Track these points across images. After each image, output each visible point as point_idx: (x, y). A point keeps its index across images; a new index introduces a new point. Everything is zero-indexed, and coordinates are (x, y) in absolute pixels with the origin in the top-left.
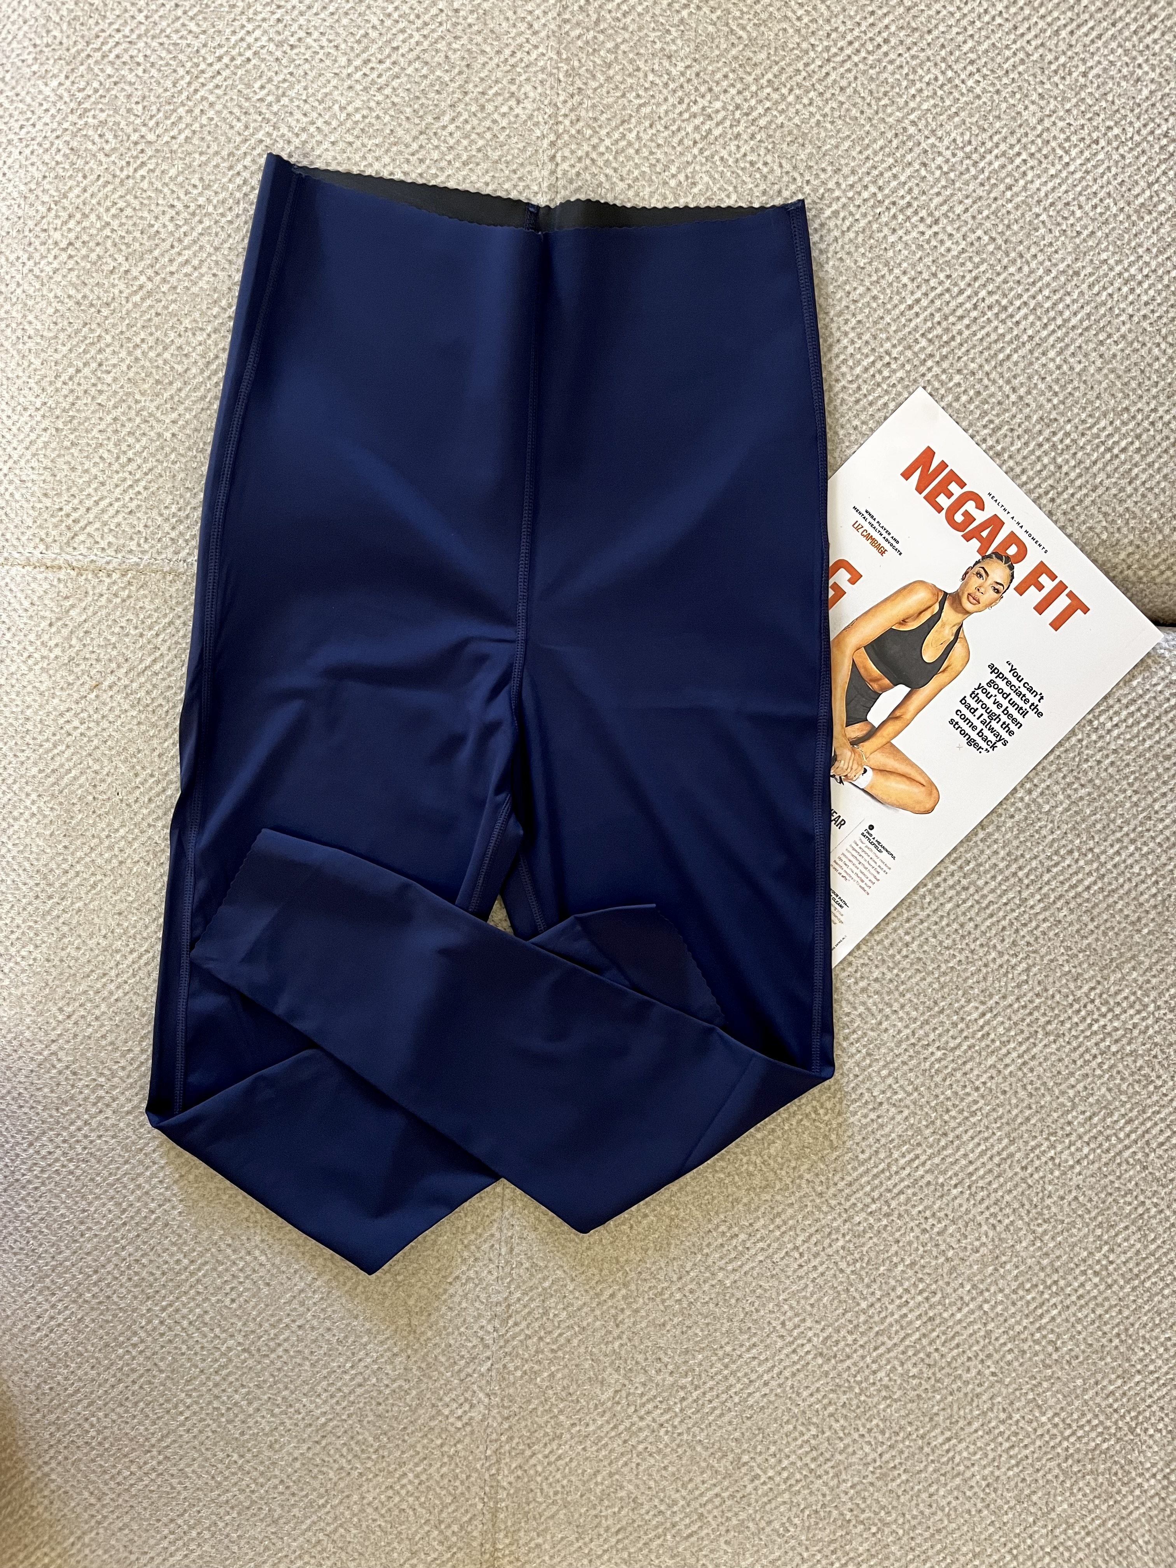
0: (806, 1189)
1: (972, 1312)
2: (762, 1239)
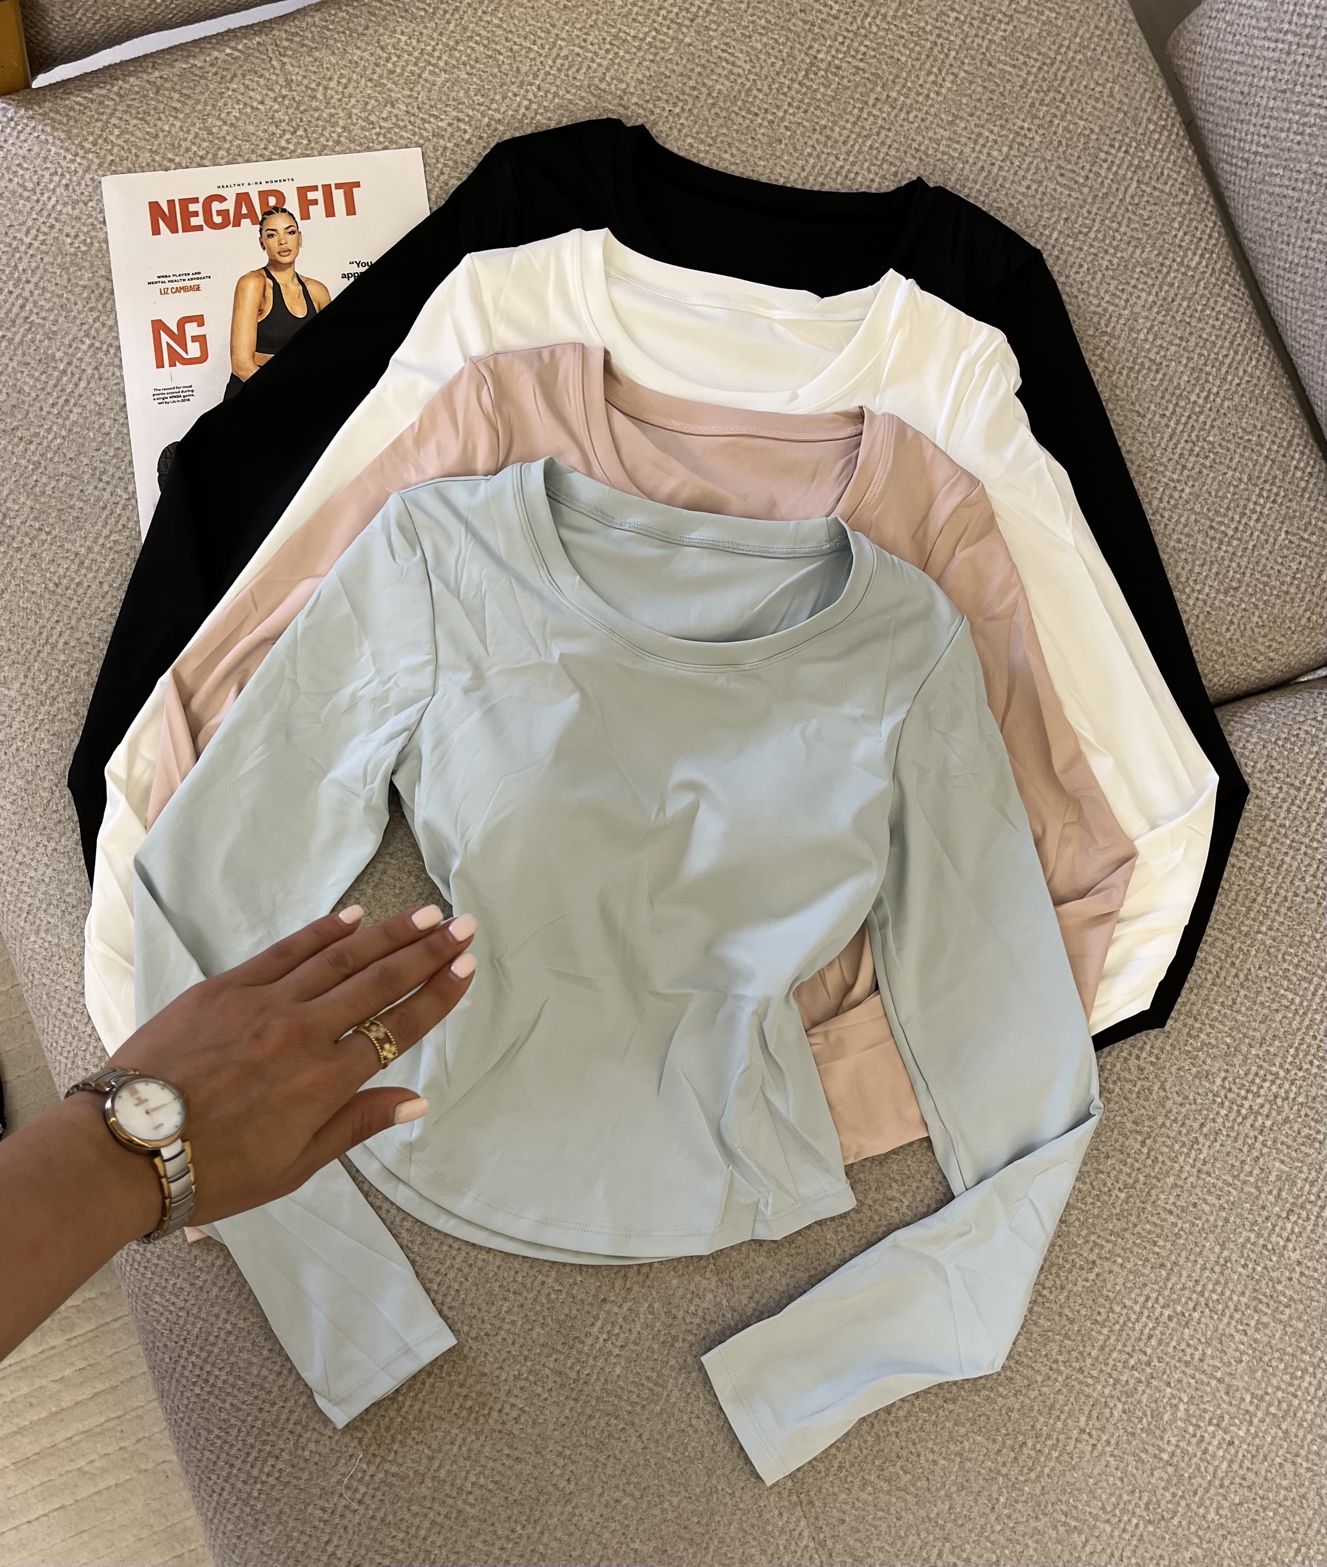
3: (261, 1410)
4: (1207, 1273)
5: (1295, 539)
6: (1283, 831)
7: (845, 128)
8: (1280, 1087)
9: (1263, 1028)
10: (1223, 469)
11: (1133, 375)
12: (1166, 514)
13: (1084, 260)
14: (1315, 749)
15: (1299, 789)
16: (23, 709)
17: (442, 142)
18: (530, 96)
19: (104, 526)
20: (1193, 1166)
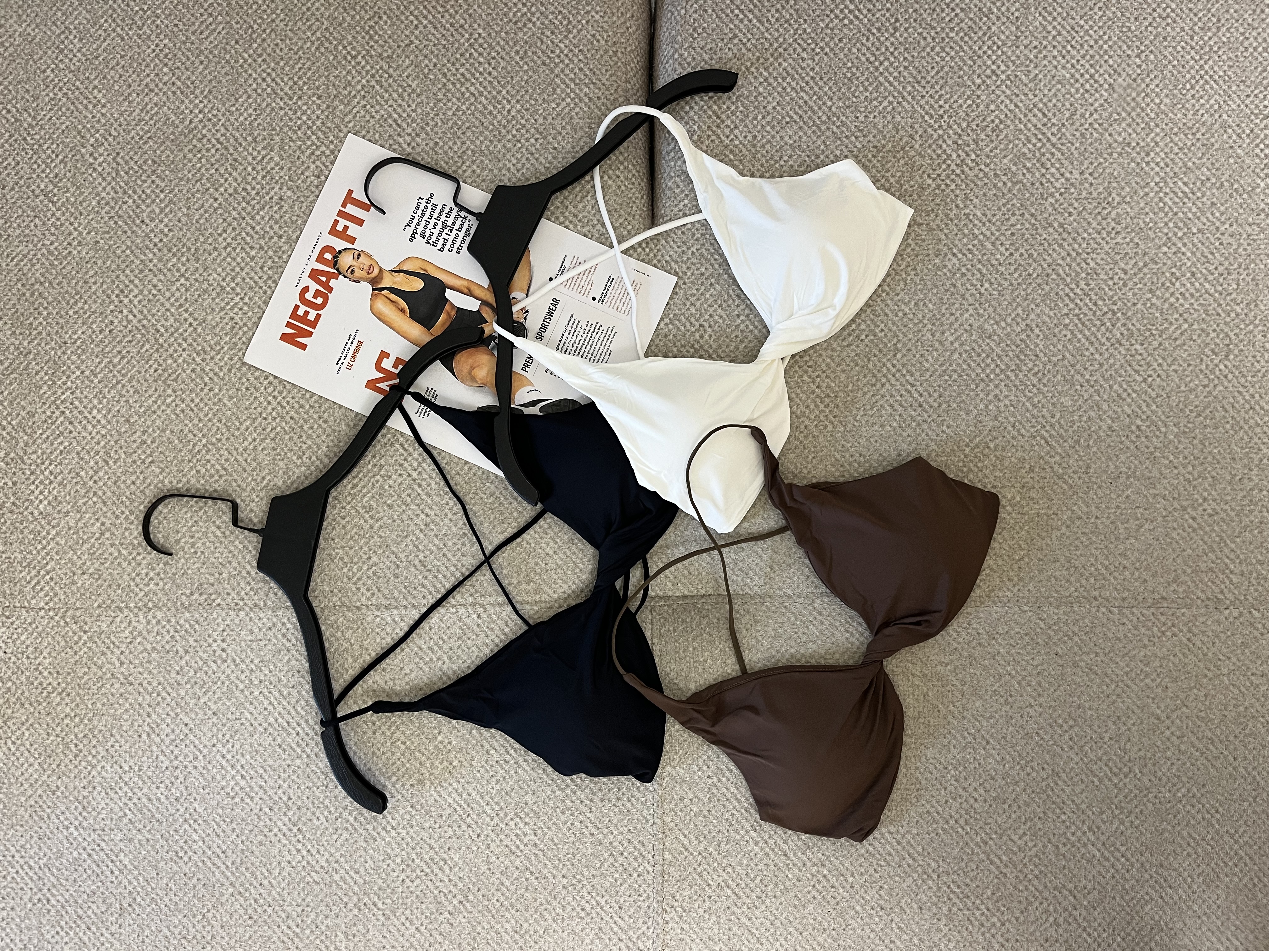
0: (1098, 376)
1: (1185, 245)
2: (1140, 407)
4: (1065, 244)
6: (762, 60)
7: (104, 188)
8: (949, 137)
12: (493, 55)
14: (710, 11)
15: (736, 36)
17: (8, 505)
19: (218, 868)
20: (984, 225)
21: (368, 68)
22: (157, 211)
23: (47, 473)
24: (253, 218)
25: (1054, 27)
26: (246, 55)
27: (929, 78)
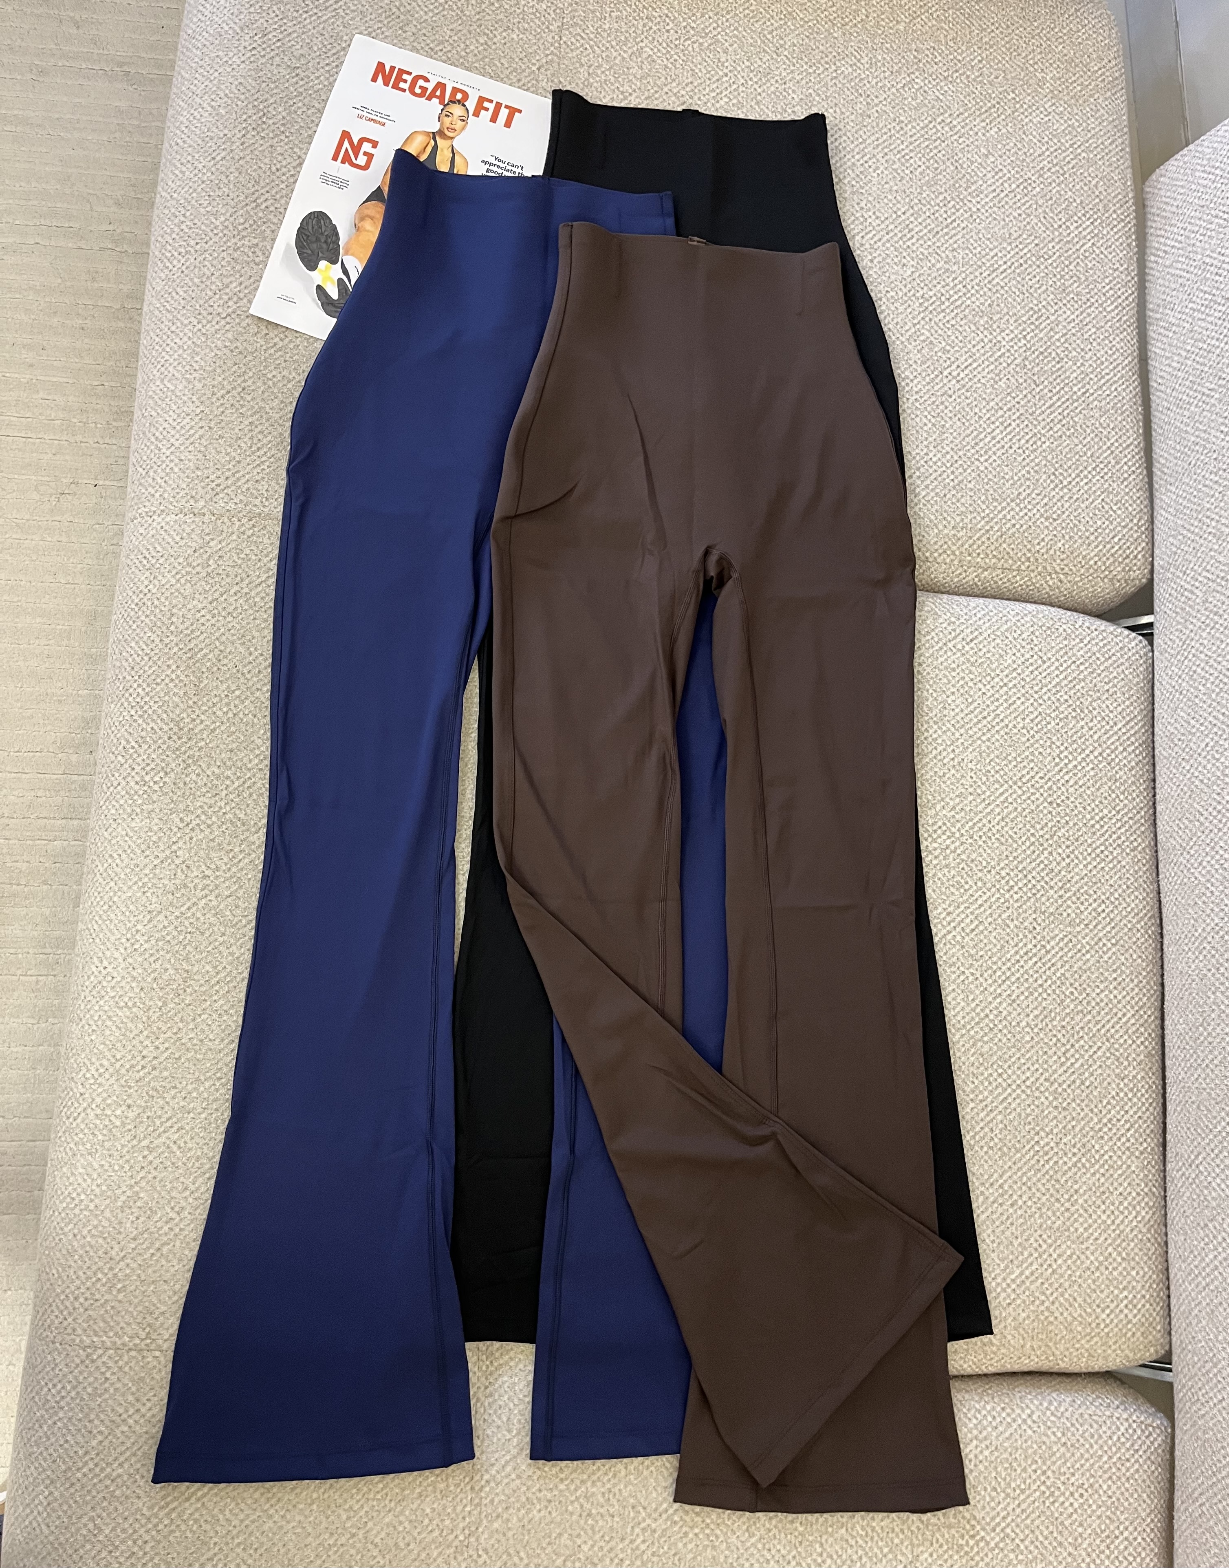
3: (170, 738)
5: (1107, 507)
6: (1023, 683)
8: (953, 842)
9: (958, 800)
10: (1076, 441)
11: (1041, 358)
12: (1027, 452)
13: (1038, 273)
14: (1066, 642)
15: (1044, 662)
16: (221, 235)
17: (650, 24)
18: (720, 22)
21: (1016, 348)
22: (895, 167)
23: (675, 57)
24: (888, 241)
25: (1053, 948)
26: (1025, 251)
27: (1006, 829)
